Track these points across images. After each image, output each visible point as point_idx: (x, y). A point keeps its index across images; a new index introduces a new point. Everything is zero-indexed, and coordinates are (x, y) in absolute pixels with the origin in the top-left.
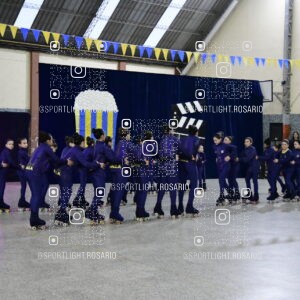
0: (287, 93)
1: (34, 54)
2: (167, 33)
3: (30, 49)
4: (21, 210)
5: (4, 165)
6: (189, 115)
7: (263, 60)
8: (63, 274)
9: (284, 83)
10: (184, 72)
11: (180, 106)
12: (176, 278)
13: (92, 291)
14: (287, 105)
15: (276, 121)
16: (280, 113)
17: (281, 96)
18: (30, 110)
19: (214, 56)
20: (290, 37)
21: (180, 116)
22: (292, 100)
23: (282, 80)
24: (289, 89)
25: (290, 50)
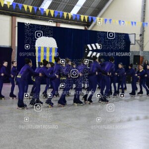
0: (142, 40)
1: (13, 17)
2: (81, 9)
3: (12, 15)
4: (11, 98)
5: (2, 75)
6: (93, 51)
7: (135, 23)
8: (40, 135)
9: (141, 35)
10: (90, 29)
11: (89, 46)
12: (101, 138)
13: (57, 146)
14: (142, 47)
15: (136, 55)
16: (138, 50)
17: (139, 42)
18: (11, 46)
19: (110, 20)
20: (144, 11)
21: (89, 50)
22: (145, 44)
23: (140, 33)
24: (143, 38)
25: (144, 18)
